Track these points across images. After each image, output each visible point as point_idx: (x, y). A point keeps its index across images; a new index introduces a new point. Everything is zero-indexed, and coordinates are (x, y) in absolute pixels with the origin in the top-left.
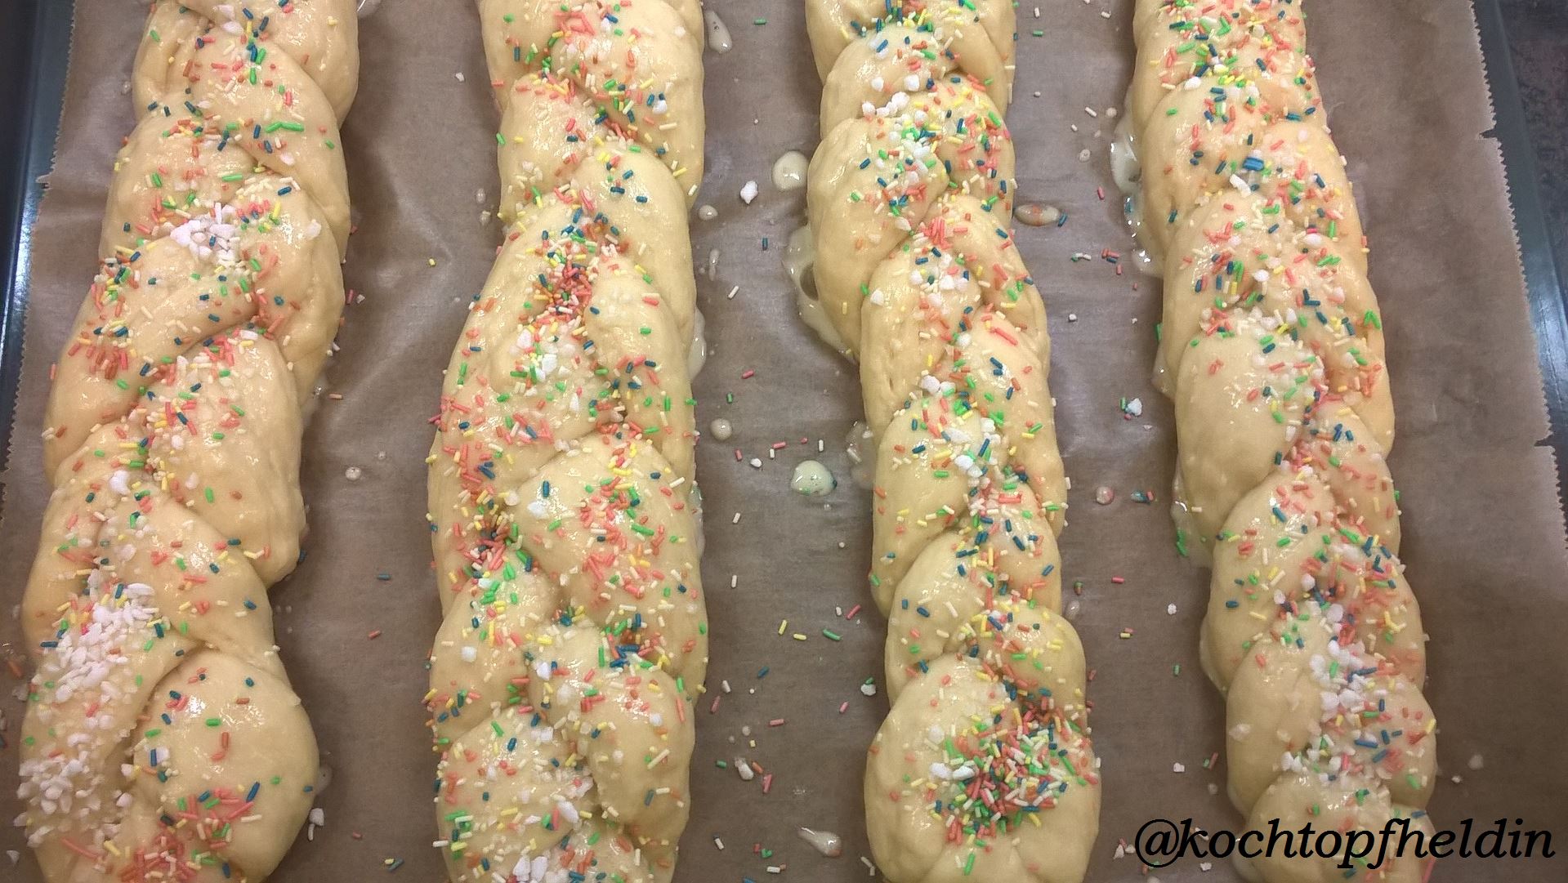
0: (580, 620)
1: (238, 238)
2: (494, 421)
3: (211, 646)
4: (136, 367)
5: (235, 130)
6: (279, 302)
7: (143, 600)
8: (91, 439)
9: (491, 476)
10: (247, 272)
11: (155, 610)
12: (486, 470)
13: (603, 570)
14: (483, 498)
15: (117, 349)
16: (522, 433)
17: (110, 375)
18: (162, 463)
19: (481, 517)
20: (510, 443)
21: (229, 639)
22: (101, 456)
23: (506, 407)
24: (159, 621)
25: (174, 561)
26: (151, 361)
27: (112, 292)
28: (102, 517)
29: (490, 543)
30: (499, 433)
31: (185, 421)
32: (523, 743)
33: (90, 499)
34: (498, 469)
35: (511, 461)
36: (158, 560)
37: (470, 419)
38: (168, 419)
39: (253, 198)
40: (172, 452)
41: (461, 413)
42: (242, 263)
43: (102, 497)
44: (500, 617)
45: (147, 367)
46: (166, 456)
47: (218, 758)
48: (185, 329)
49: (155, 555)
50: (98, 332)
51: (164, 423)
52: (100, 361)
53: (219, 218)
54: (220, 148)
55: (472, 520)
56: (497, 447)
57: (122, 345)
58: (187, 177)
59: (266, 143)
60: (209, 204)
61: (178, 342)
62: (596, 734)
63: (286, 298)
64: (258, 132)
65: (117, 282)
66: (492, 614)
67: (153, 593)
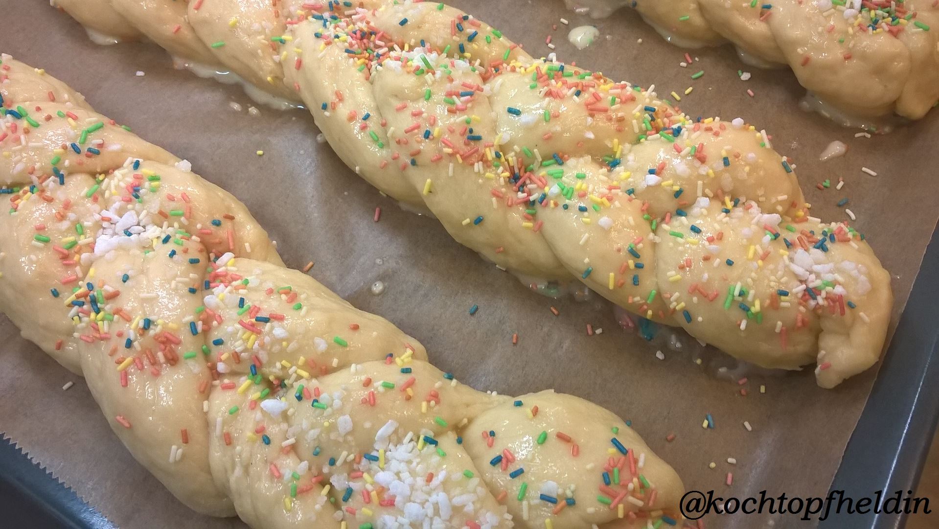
0: (622, 151)
1: (145, 212)
2: (440, 111)
3: (465, 421)
4: (185, 336)
5: (58, 161)
6: (217, 224)
7: (394, 438)
8: (212, 415)
9: (478, 138)
10: (176, 225)
11: (410, 435)
12: (473, 138)
13: (600, 105)
14: (490, 155)
15: (156, 338)
16: (463, 99)
17: (173, 360)
18: (284, 362)
19: (501, 168)
20: (463, 110)
21: (468, 405)
22: (234, 413)
23: (435, 98)
24: (422, 438)
25: (381, 389)
26: (189, 318)
27: (103, 320)
28: (292, 441)
29: (520, 182)
30: (451, 112)
31: (266, 320)
32: (698, 223)
33: (267, 441)
34: (477, 132)
35: (478, 118)
36: (371, 402)
37: (426, 127)
38: (253, 331)
39: (122, 184)
40: (284, 344)
41: (416, 131)
42: (165, 224)
43: (273, 431)
44: (590, 189)
45: (193, 326)
46: (283, 354)
47: (576, 452)
48: (187, 280)
49: (364, 402)
50: (129, 344)
51: (253, 337)
52: (154, 363)
53: (115, 217)
54: (62, 183)
55: (499, 175)
56: (460, 118)
57: (158, 329)
58: (62, 217)
59: (90, 150)
60: (97, 217)
61: (193, 291)
62: (726, 161)
63: (218, 217)
64: (76, 149)
65: (98, 311)
66: (583, 195)
67: (396, 425)
